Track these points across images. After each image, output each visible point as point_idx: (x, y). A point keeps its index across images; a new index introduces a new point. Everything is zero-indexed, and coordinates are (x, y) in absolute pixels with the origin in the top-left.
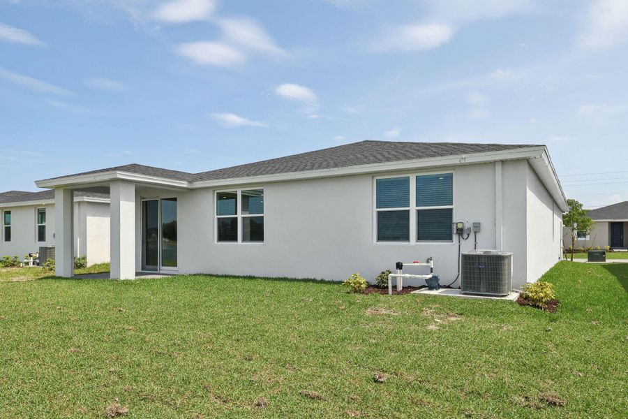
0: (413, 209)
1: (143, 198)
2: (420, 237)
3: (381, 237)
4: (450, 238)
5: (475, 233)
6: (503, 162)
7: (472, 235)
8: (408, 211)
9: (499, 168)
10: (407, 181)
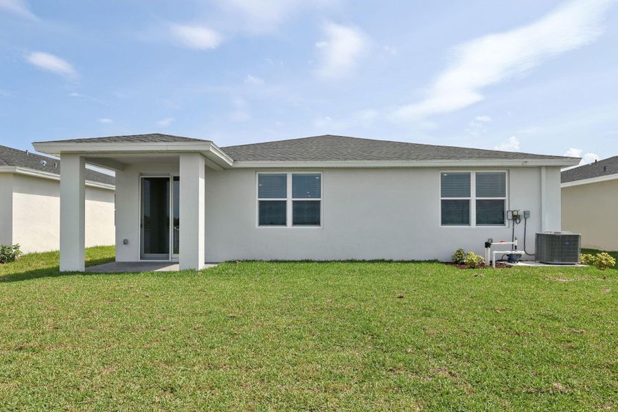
0: (473, 199)
1: (141, 174)
2: (479, 222)
3: (444, 222)
4: (502, 223)
5: (526, 219)
6: (547, 167)
7: (523, 220)
8: (468, 201)
9: (544, 171)
10: (468, 176)
